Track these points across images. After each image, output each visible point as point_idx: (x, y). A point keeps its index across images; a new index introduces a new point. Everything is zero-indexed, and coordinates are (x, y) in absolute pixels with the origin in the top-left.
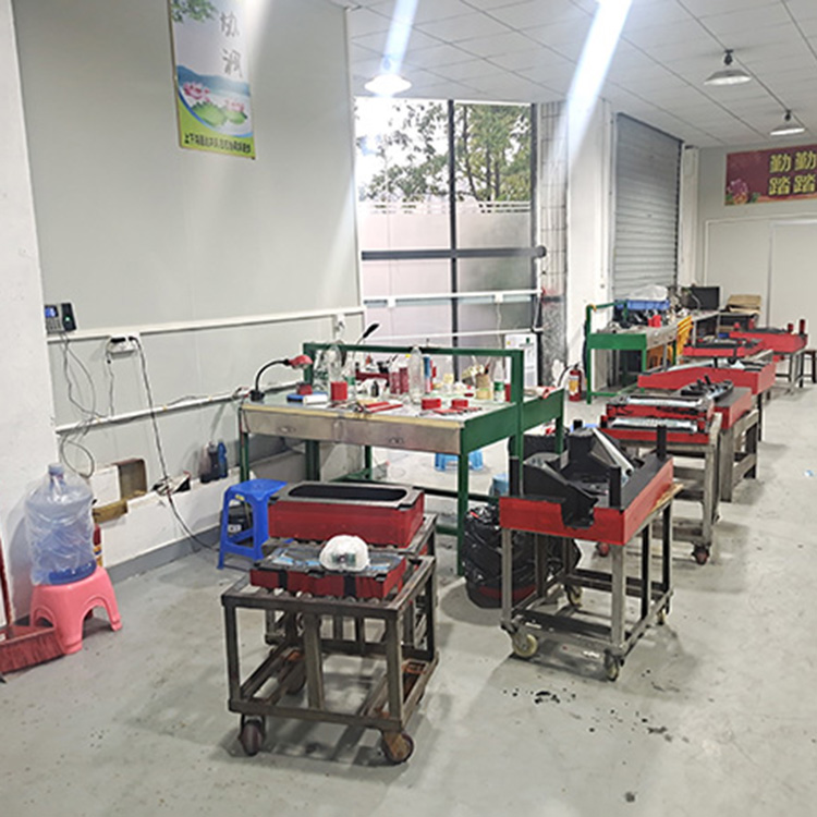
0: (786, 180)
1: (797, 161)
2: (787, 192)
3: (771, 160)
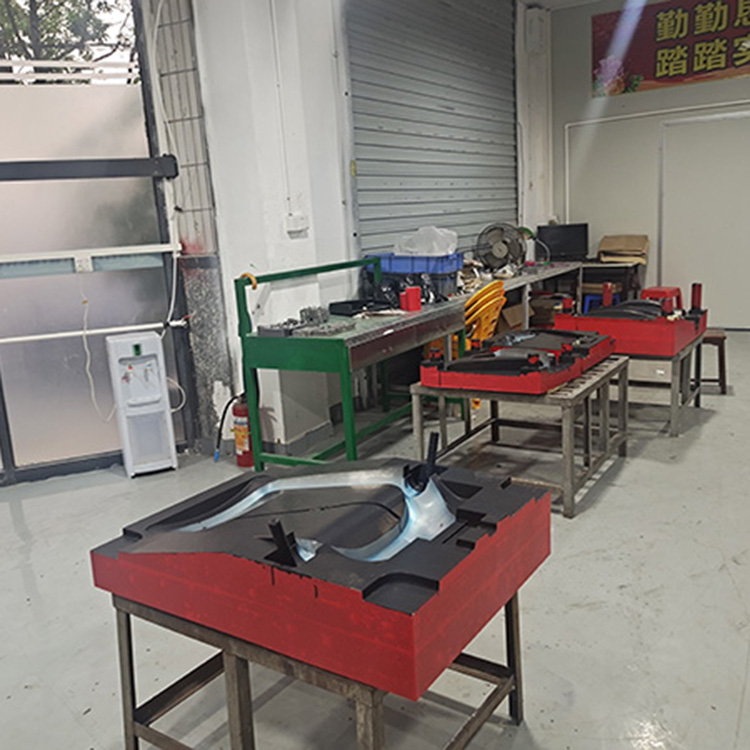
0: (681, 51)
1: (697, 19)
2: (684, 71)
3: (658, 20)
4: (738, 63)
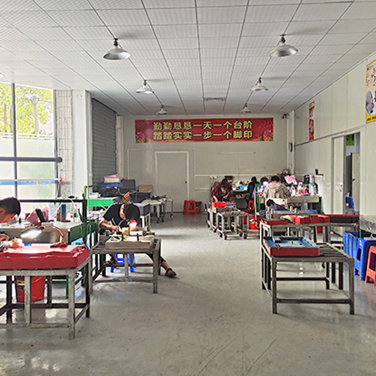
0: (160, 133)
1: (164, 126)
2: (161, 139)
3: (154, 124)
4: (175, 139)
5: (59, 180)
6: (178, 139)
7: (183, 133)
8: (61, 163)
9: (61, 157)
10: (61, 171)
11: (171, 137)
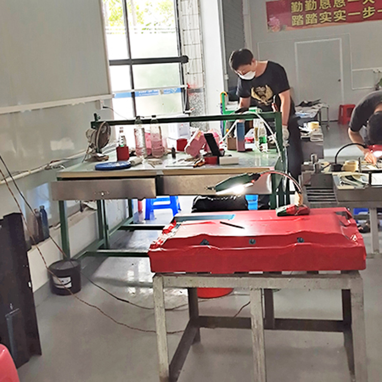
0: (301, 17)
1: (306, 5)
2: (302, 24)
3: (291, 5)
4: (322, 22)
5: (185, 86)
6: (326, 22)
7: (333, 13)
8: (188, 63)
9: (187, 55)
10: (189, 75)
11: (316, 20)
